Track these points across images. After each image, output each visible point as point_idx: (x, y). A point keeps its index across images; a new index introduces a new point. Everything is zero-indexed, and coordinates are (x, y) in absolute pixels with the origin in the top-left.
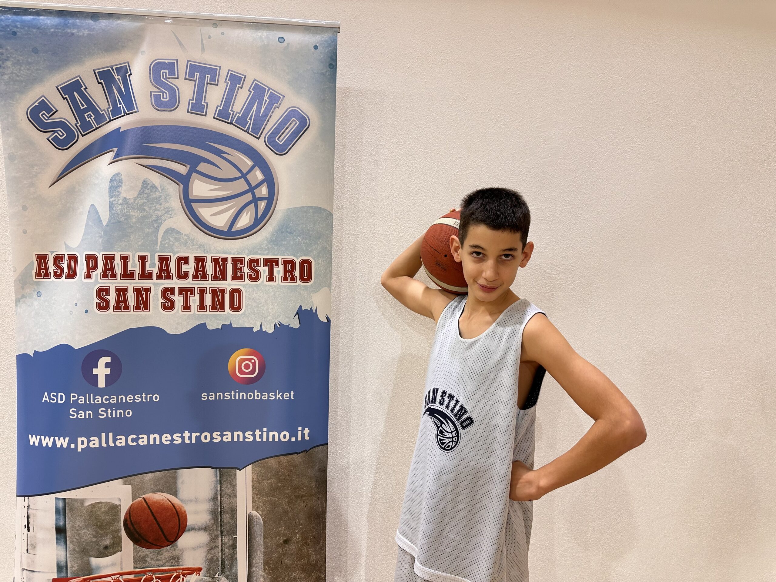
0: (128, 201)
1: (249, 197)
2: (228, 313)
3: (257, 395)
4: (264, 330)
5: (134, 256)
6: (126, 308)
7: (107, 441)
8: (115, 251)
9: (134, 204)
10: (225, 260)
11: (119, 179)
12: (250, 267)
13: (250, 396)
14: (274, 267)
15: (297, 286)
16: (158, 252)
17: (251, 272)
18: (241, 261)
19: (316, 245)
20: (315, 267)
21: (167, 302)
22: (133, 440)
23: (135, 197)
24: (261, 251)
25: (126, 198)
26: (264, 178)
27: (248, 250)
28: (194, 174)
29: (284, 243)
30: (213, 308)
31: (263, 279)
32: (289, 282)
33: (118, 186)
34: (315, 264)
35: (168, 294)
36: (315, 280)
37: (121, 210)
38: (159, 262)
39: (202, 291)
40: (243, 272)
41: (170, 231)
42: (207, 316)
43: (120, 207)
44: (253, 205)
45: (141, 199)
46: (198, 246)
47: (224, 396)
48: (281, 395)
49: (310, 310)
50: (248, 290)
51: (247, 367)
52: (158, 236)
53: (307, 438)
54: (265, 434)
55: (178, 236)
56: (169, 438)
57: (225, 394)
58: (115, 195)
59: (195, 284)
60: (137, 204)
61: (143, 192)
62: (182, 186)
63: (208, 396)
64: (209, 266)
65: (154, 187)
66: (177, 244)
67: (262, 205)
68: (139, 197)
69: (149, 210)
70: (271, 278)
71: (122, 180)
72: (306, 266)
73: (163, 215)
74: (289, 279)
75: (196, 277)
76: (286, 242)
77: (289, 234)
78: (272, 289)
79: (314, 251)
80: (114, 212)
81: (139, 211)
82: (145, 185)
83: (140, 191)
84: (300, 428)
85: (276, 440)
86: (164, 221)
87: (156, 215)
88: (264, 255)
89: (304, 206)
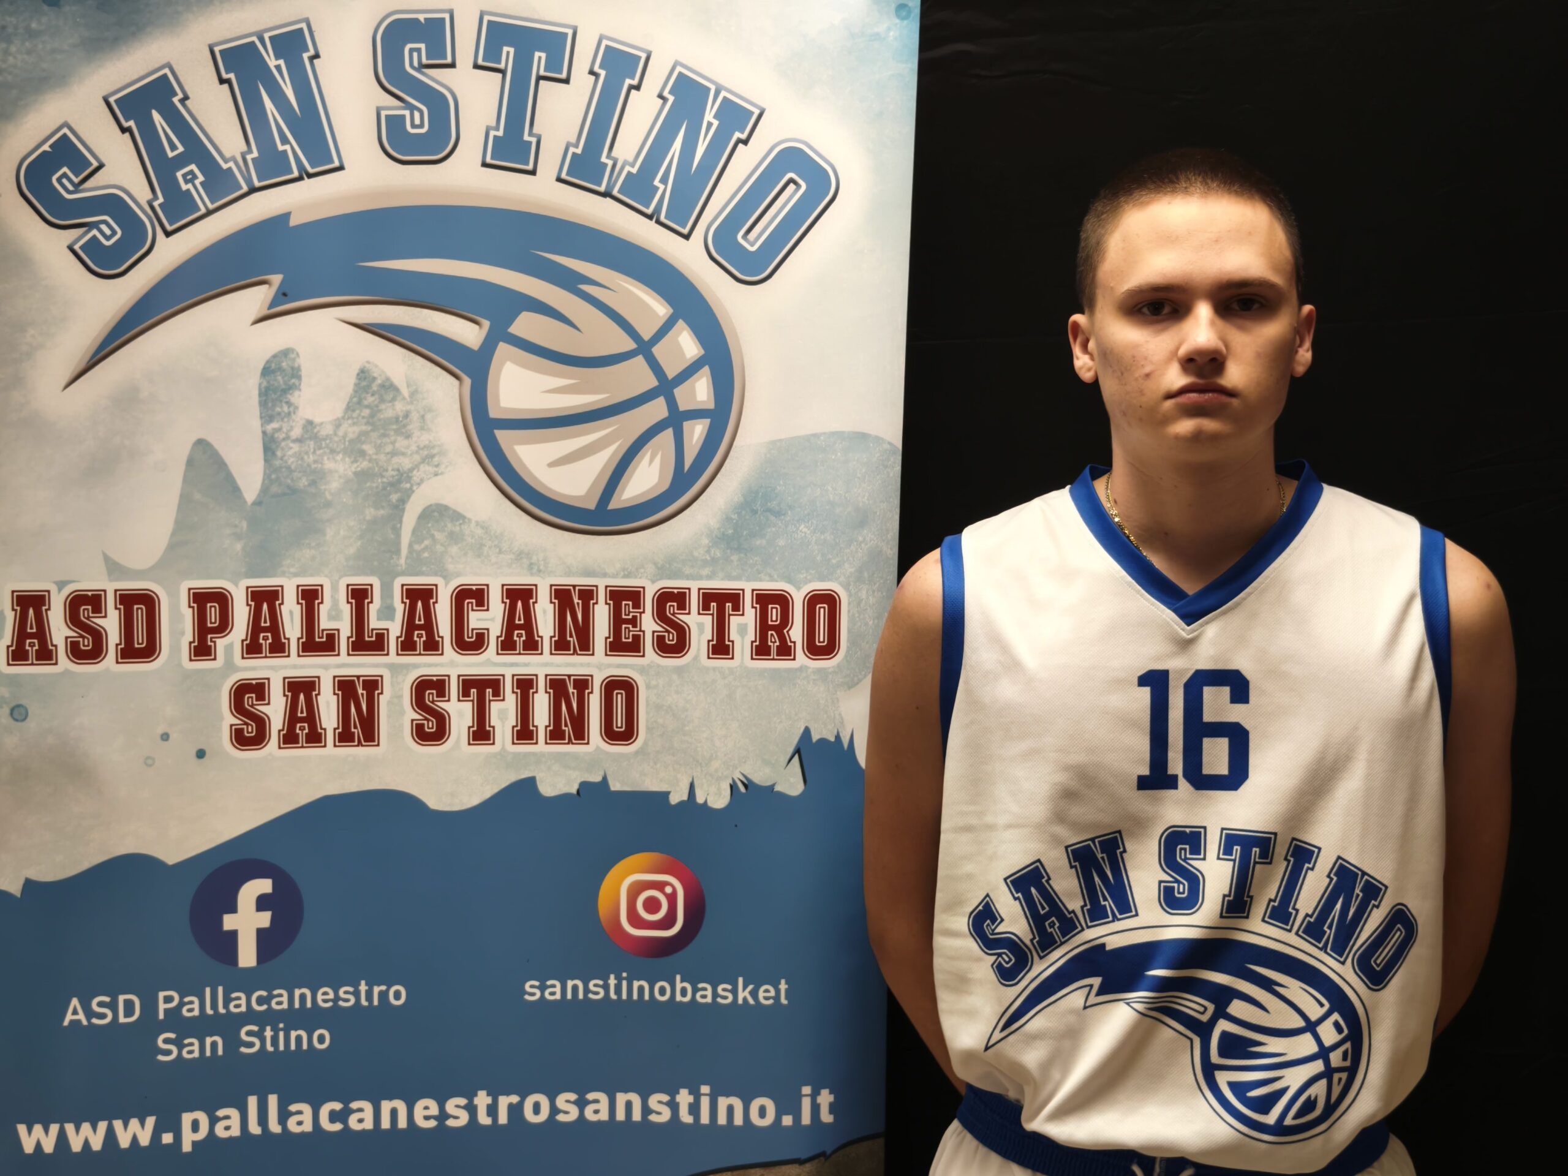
0: (319, 432)
1: (657, 410)
2: (598, 748)
3: (681, 991)
4: (700, 800)
5: (335, 588)
6: (315, 738)
7: (263, 1120)
8: (283, 574)
9: (336, 439)
10: (587, 595)
11: (293, 368)
12: (661, 615)
13: (662, 991)
14: (729, 615)
15: (796, 670)
16: (403, 574)
17: (661, 629)
18: (635, 596)
19: (852, 547)
20: (849, 611)
21: (426, 719)
22: (334, 1117)
23: (338, 419)
24: (692, 567)
25: (310, 423)
26: (702, 352)
27: (655, 564)
28: (503, 348)
29: (758, 542)
30: (556, 734)
31: (699, 650)
32: (773, 659)
33: (289, 389)
34: (849, 604)
35: (430, 695)
36: (848, 651)
37: (299, 456)
38: (405, 603)
39: (525, 686)
40: (640, 631)
41: (436, 514)
42: (538, 758)
43: (295, 447)
44: (669, 433)
45: (354, 424)
46: (512, 556)
47: (587, 990)
48: (751, 993)
49: (832, 739)
50: (653, 683)
51: (652, 905)
52: (401, 527)
53: (826, 1117)
54: (705, 1102)
55: (458, 528)
56: (434, 1110)
57: (591, 985)
58: (279, 414)
59: (505, 665)
60: (344, 437)
61: (359, 403)
62: (467, 381)
63: (543, 988)
64: (545, 612)
65: (388, 387)
66: (454, 550)
67: (696, 432)
68: (348, 418)
69: (376, 454)
70: (721, 648)
71: (299, 369)
72: (822, 610)
73: (416, 467)
74: (774, 651)
75: (507, 645)
76: (764, 542)
77: (772, 518)
78: (724, 678)
79: (846, 565)
80: (277, 463)
81: (347, 459)
82: (364, 383)
83: (351, 398)
84: (807, 1090)
85: (738, 1120)
86: (419, 484)
87: (396, 466)
88: (700, 578)
89: (819, 430)
